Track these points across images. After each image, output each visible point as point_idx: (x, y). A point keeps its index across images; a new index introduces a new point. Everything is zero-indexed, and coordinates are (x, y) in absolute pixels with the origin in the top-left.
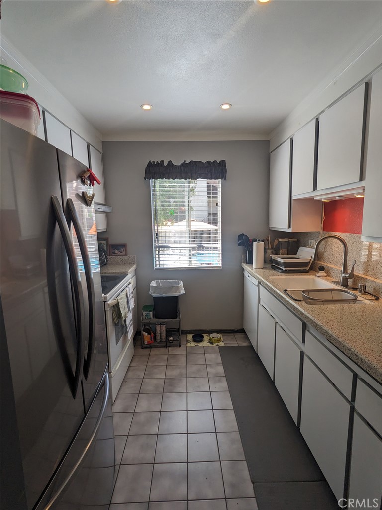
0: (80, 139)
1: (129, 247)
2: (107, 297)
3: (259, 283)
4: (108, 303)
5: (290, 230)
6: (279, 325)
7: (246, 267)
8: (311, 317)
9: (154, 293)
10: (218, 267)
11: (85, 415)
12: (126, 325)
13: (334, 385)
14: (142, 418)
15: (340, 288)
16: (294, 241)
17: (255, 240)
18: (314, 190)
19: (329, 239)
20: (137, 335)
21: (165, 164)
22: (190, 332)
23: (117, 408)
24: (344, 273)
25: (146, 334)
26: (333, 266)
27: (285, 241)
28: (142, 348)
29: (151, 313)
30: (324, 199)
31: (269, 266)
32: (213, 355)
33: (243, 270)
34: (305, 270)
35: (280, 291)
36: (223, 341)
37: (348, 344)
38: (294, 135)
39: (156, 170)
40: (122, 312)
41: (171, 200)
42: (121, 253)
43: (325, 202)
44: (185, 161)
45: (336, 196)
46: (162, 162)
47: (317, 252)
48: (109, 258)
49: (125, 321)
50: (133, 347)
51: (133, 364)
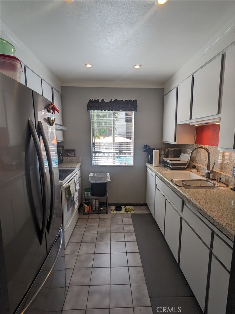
0: (48, 84)
1: (77, 152)
2: (62, 182)
3: (156, 175)
4: (63, 186)
5: (176, 143)
6: (168, 201)
7: (148, 165)
8: (187, 196)
9: (92, 180)
10: (131, 165)
11: (47, 255)
12: (74, 200)
13: (200, 238)
14: (83, 257)
15: (205, 179)
16: (178, 150)
17: (154, 149)
18: (190, 119)
19: (199, 149)
20: (81, 206)
21: (100, 101)
22: (113, 205)
23: (68, 251)
24: (207, 170)
25: (86, 206)
26: (201, 166)
27: (172, 150)
28: (84, 214)
29: (90, 193)
30: (196, 124)
31: (162, 165)
32: (127, 219)
33: (146, 167)
34: (184, 167)
35: (169, 180)
36: (133, 211)
37: (209, 213)
38: (178, 85)
39: (94, 105)
40: (71, 192)
41: (103, 123)
42: (71, 156)
43: (197, 127)
44: (112, 100)
45: (204, 123)
46: (98, 100)
47: (191, 157)
48: (64, 158)
49: (73, 197)
50: (78, 213)
51: (78, 224)
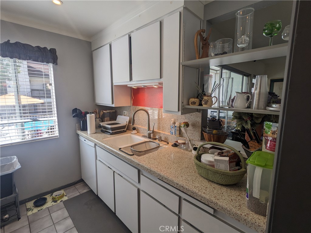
3: (95, 145)
5: (113, 106)
6: (117, 173)
7: (80, 133)
10: (55, 136)
13: (164, 206)
16: (113, 112)
17: (88, 113)
18: (130, 80)
22: (29, 200)
26: (141, 127)
27: (108, 112)
31: (99, 130)
32: (60, 212)
33: (78, 135)
34: (124, 130)
35: (117, 150)
36: (66, 196)
37: (176, 181)
38: (112, 42)
43: (134, 88)
45: (142, 85)
